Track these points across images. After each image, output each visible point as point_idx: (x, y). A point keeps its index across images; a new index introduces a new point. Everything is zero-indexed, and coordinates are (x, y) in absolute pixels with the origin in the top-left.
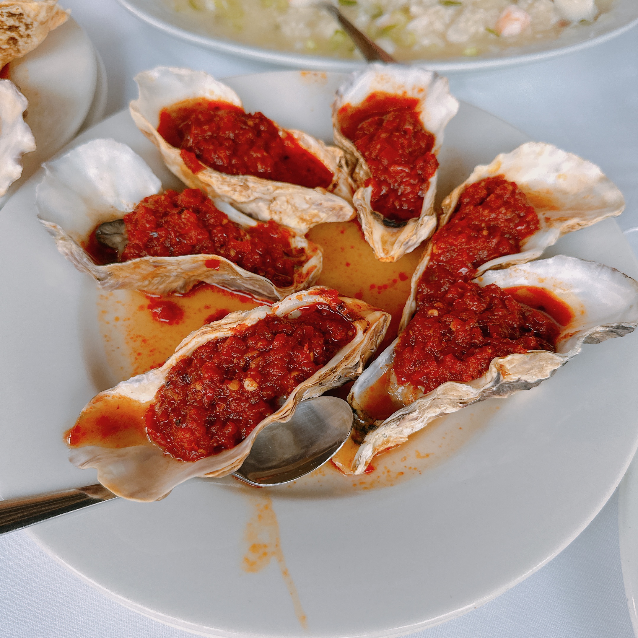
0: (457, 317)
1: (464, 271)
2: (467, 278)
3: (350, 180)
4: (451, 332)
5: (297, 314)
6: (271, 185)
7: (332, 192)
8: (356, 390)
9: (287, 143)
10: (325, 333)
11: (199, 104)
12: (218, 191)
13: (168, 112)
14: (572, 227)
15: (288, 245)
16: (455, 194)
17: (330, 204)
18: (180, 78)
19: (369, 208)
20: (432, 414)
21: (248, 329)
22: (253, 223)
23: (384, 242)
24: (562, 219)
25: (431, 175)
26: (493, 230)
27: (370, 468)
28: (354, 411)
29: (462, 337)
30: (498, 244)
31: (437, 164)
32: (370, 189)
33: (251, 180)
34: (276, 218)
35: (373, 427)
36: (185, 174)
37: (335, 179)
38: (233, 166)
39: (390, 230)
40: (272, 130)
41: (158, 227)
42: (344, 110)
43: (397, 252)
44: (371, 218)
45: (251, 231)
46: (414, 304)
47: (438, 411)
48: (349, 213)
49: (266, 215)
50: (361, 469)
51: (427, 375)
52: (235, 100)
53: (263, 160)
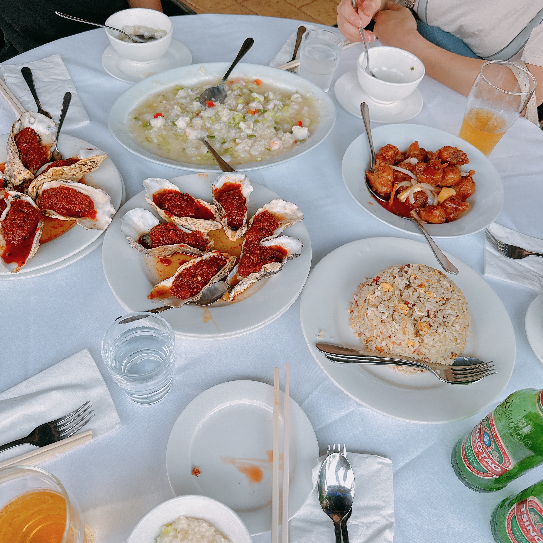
0: (254, 256)
1: (256, 242)
2: (257, 245)
3: (220, 216)
4: (252, 260)
5: (209, 259)
6: (195, 220)
7: (214, 220)
8: (228, 278)
9: (198, 204)
10: (218, 264)
11: (165, 191)
12: (178, 223)
13: (154, 195)
14: (288, 226)
15: (202, 238)
16: (253, 218)
17: (214, 224)
18: (157, 182)
19: (226, 225)
20: (249, 282)
21: (196, 264)
22: (191, 232)
23: (232, 235)
24: (285, 224)
25: (245, 213)
26: (264, 229)
27: (234, 299)
28: (228, 284)
29: (255, 261)
30: (266, 233)
31: (247, 209)
32: (226, 219)
33: (189, 219)
34: (197, 229)
35: (233, 288)
36: (166, 217)
37: (215, 216)
38: (182, 214)
39: (233, 231)
40: (193, 200)
41: (162, 236)
42: (216, 190)
43: (236, 238)
44: (227, 228)
45: (190, 234)
46: (243, 253)
47: (251, 282)
48: (220, 226)
49: (194, 229)
50: (231, 299)
51: (247, 272)
52: (179, 190)
53: (191, 211)
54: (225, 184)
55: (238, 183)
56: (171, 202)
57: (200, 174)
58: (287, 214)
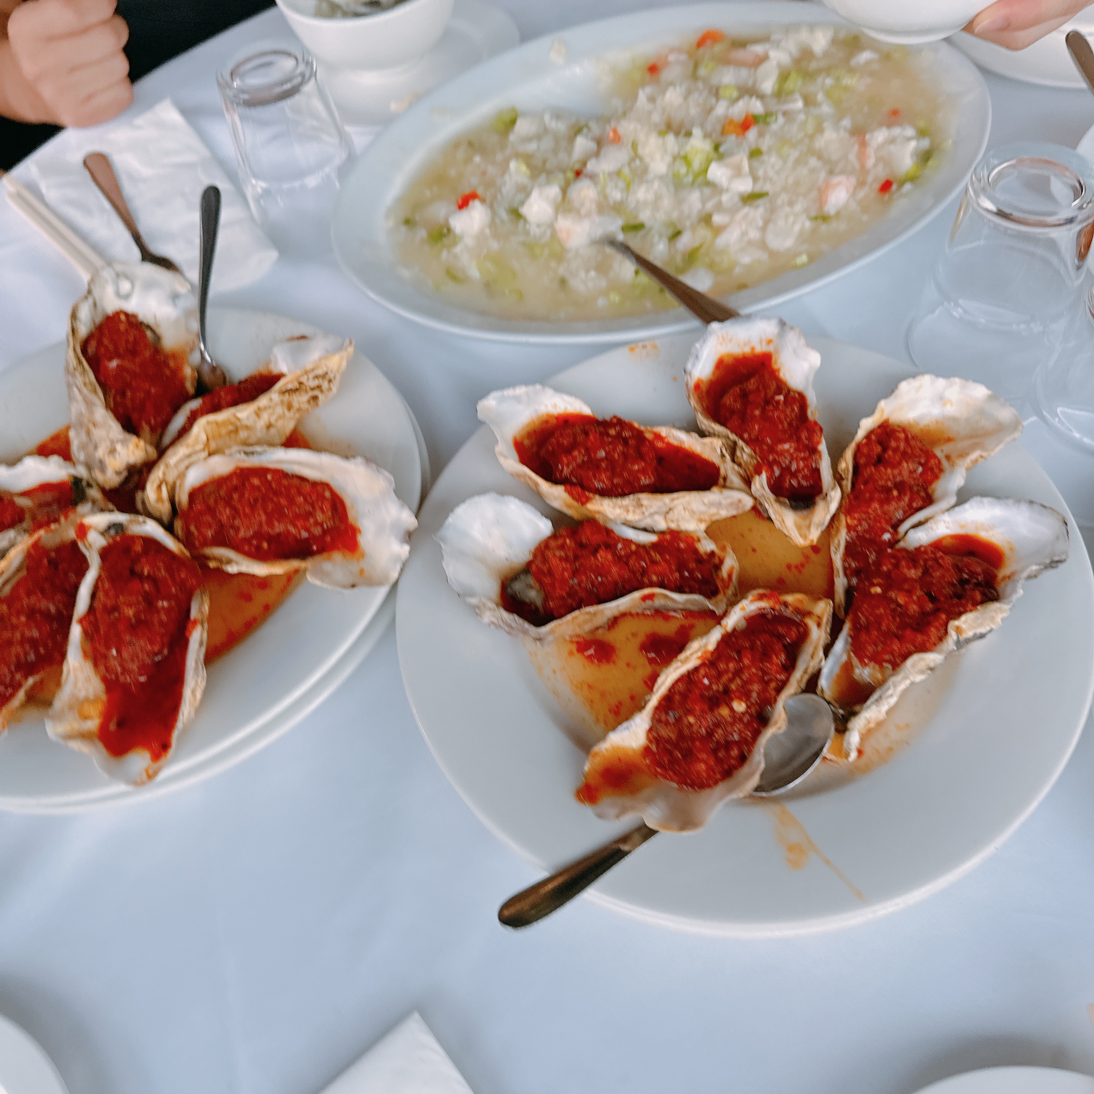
0: (900, 589)
1: (887, 537)
2: (893, 543)
3: (736, 467)
5: (743, 624)
6: (667, 499)
7: (724, 486)
8: (823, 682)
9: (660, 445)
10: (780, 637)
11: (547, 422)
12: (611, 516)
13: (519, 439)
14: (976, 461)
15: (696, 551)
16: (849, 454)
17: (729, 501)
18: (517, 399)
19: (771, 496)
20: (902, 687)
21: (712, 653)
22: (653, 538)
23: (799, 528)
24: (963, 455)
25: (818, 443)
26: (901, 486)
27: (860, 752)
28: (829, 703)
29: (913, 608)
30: (911, 500)
31: (821, 430)
32: (764, 475)
33: (645, 498)
34: (673, 526)
35: (854, 714)
36: (569, 506)
37: (722, 472)
38: (616, 486)
39: (800, 513)
40: (639, 435)
43: (814, 535)
44: (777, 506)
45: (654, 546)
46: (845, 581)
47: (908, 682)
48: (749, 502)
49: (662, 525)
50: (853, 755)
51: (892, 653)
52: (586, 411)
53: (643, 471)
54: (720, 364)
55: (760, 349)
56: (576, 453)
57: (630, 345)
58: (955, 419)
